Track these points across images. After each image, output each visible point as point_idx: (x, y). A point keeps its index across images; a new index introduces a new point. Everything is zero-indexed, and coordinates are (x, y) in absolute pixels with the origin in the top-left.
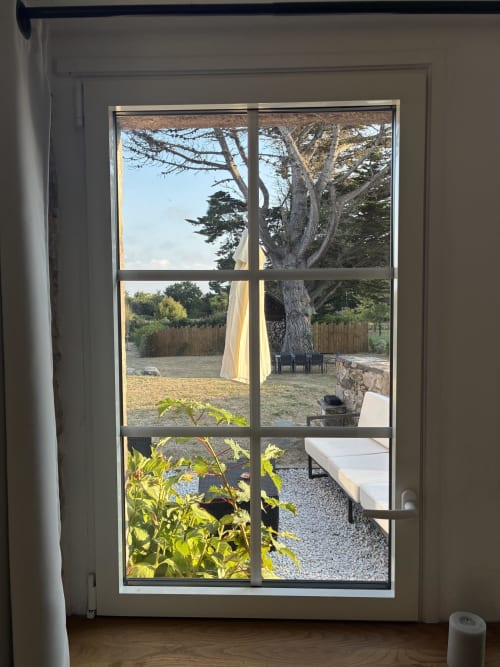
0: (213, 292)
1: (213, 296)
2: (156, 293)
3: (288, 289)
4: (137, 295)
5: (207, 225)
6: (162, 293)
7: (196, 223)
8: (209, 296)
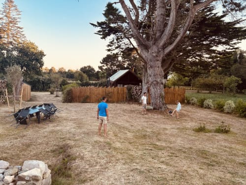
0: (100, 70)
1: (100, 72)
2: (76, 70)
3: (151, 67)
4: (69, 71)
5: (102, 28)
6: (79, 70)
7: (96, 26)
8: (98, 72)
